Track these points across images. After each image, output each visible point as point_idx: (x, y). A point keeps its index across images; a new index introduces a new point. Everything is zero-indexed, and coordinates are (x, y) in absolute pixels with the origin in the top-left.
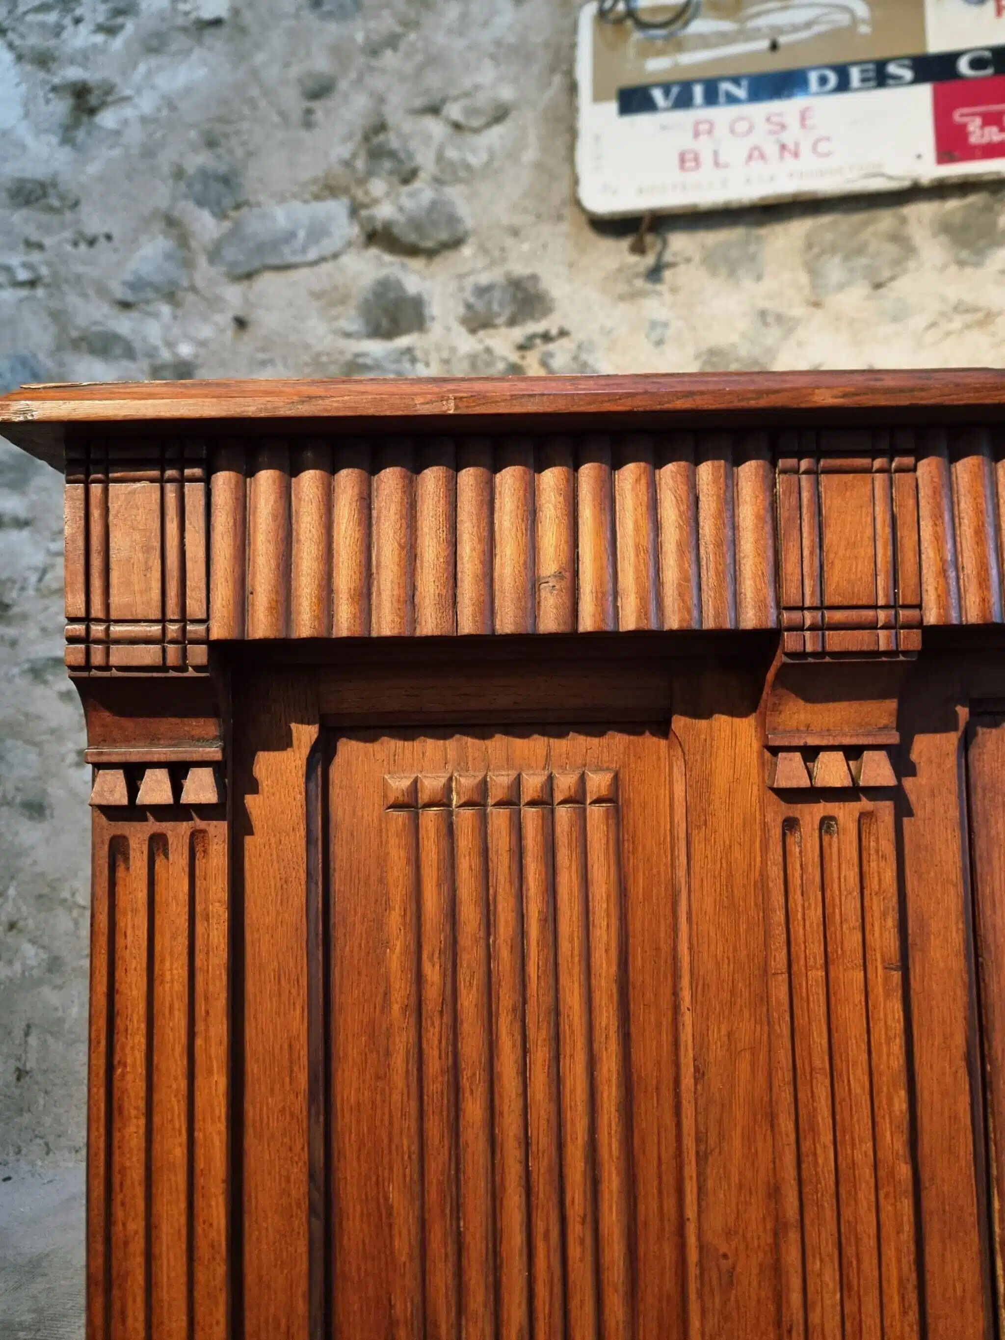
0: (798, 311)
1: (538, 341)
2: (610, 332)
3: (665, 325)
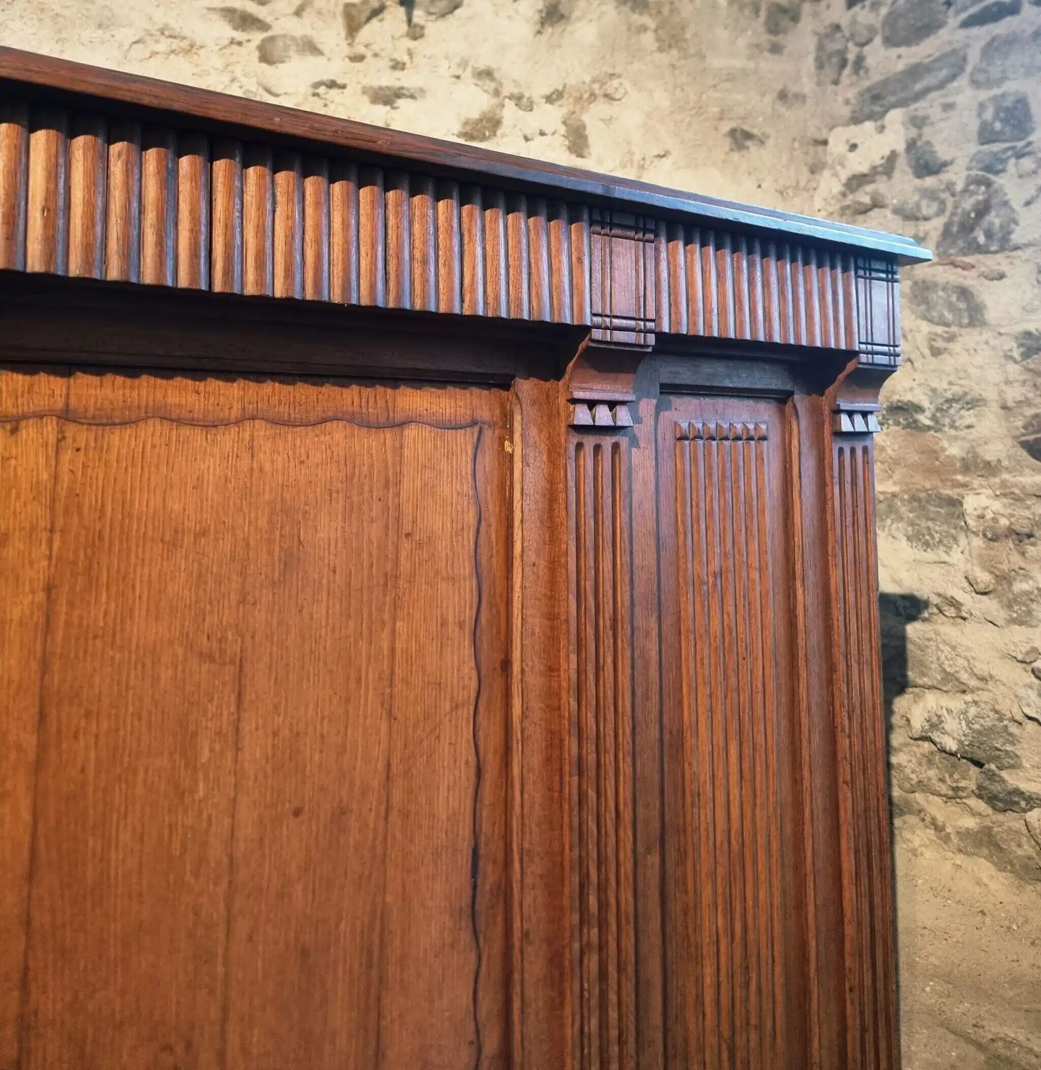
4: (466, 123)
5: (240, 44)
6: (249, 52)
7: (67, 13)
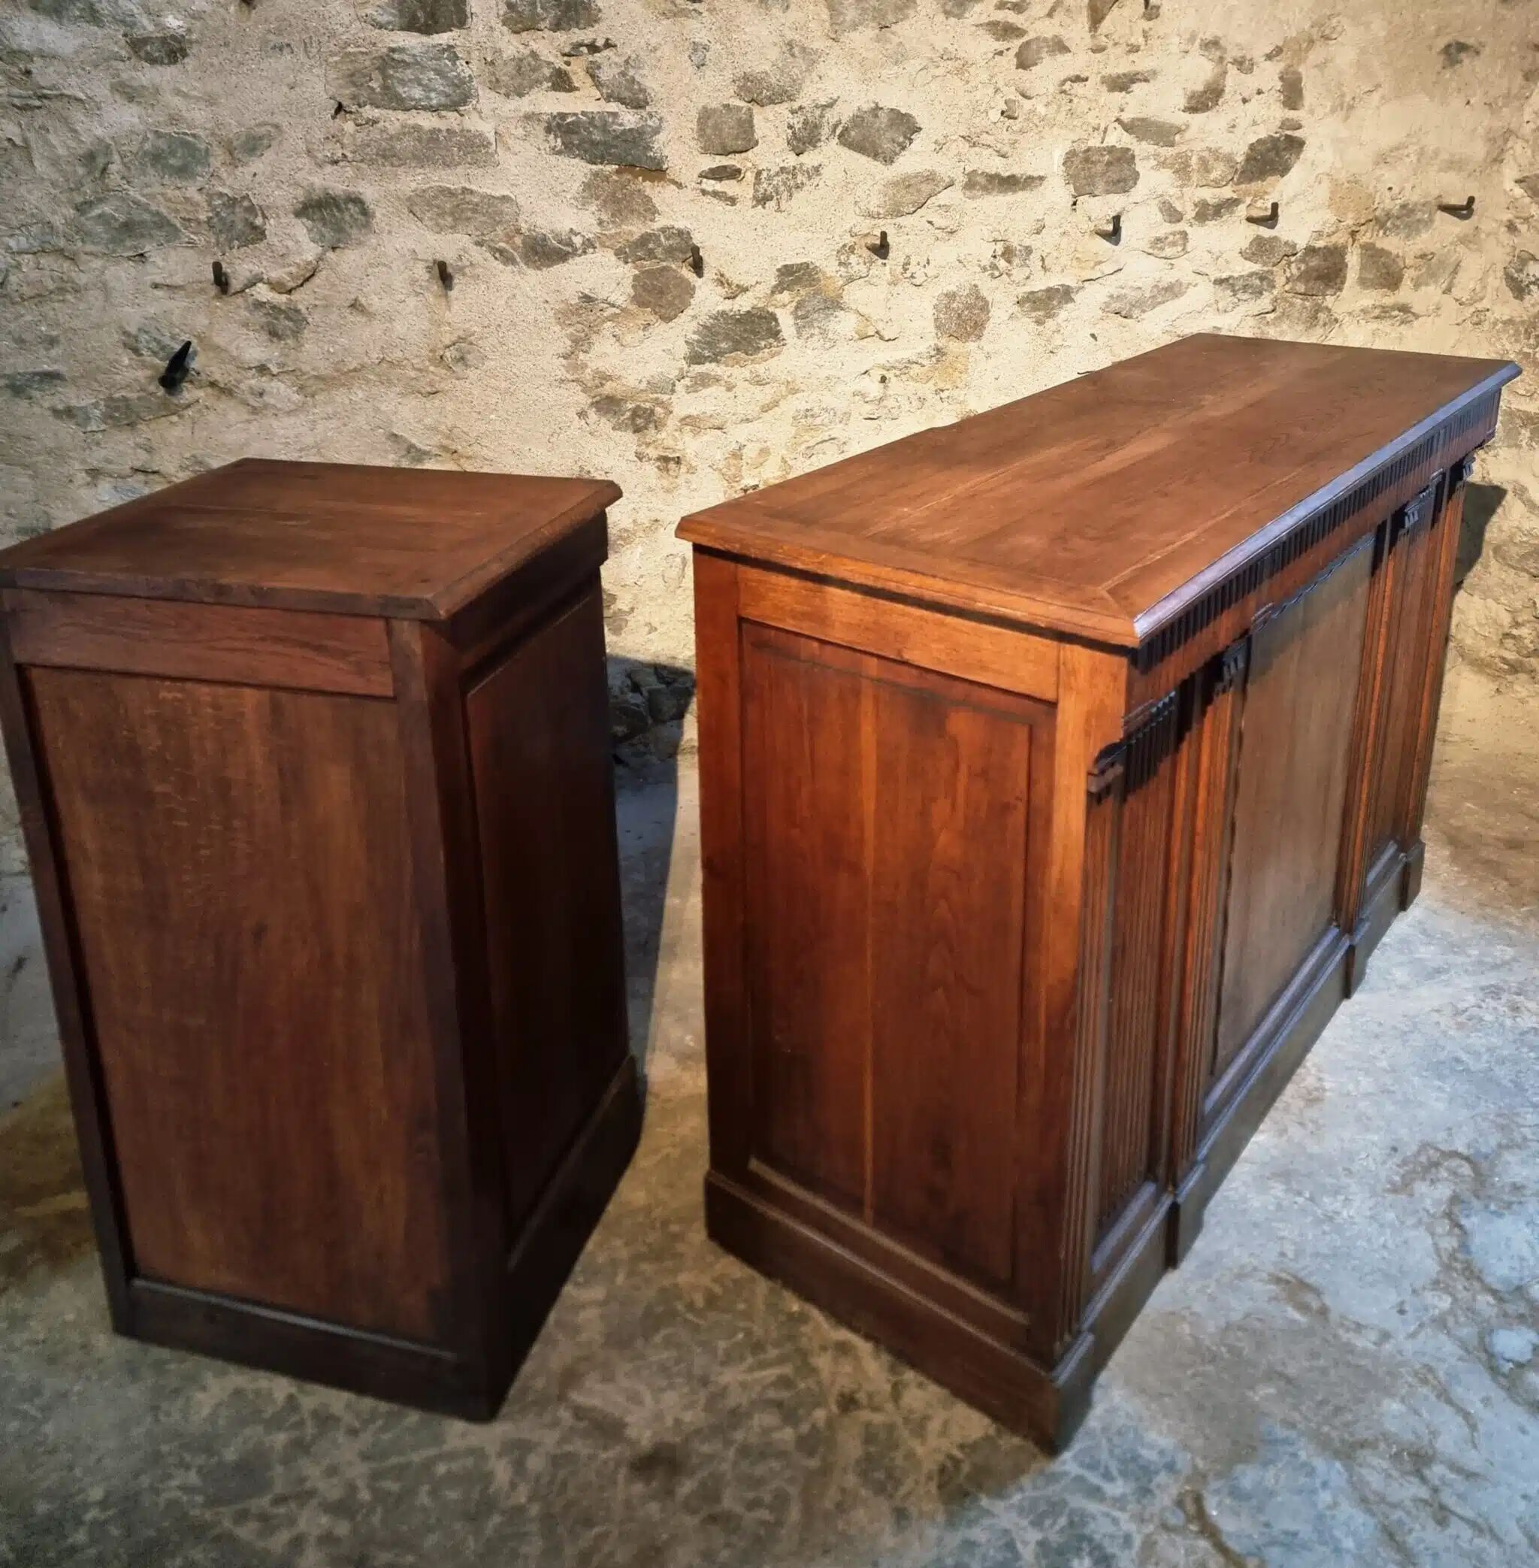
0: (818, 44)
1: (584, 50)
2: (655, 49)
3: (706, 48)
4: (1191, 97)
5: (1001, 53)
6: (1010, 60)
7: (870, 55)
